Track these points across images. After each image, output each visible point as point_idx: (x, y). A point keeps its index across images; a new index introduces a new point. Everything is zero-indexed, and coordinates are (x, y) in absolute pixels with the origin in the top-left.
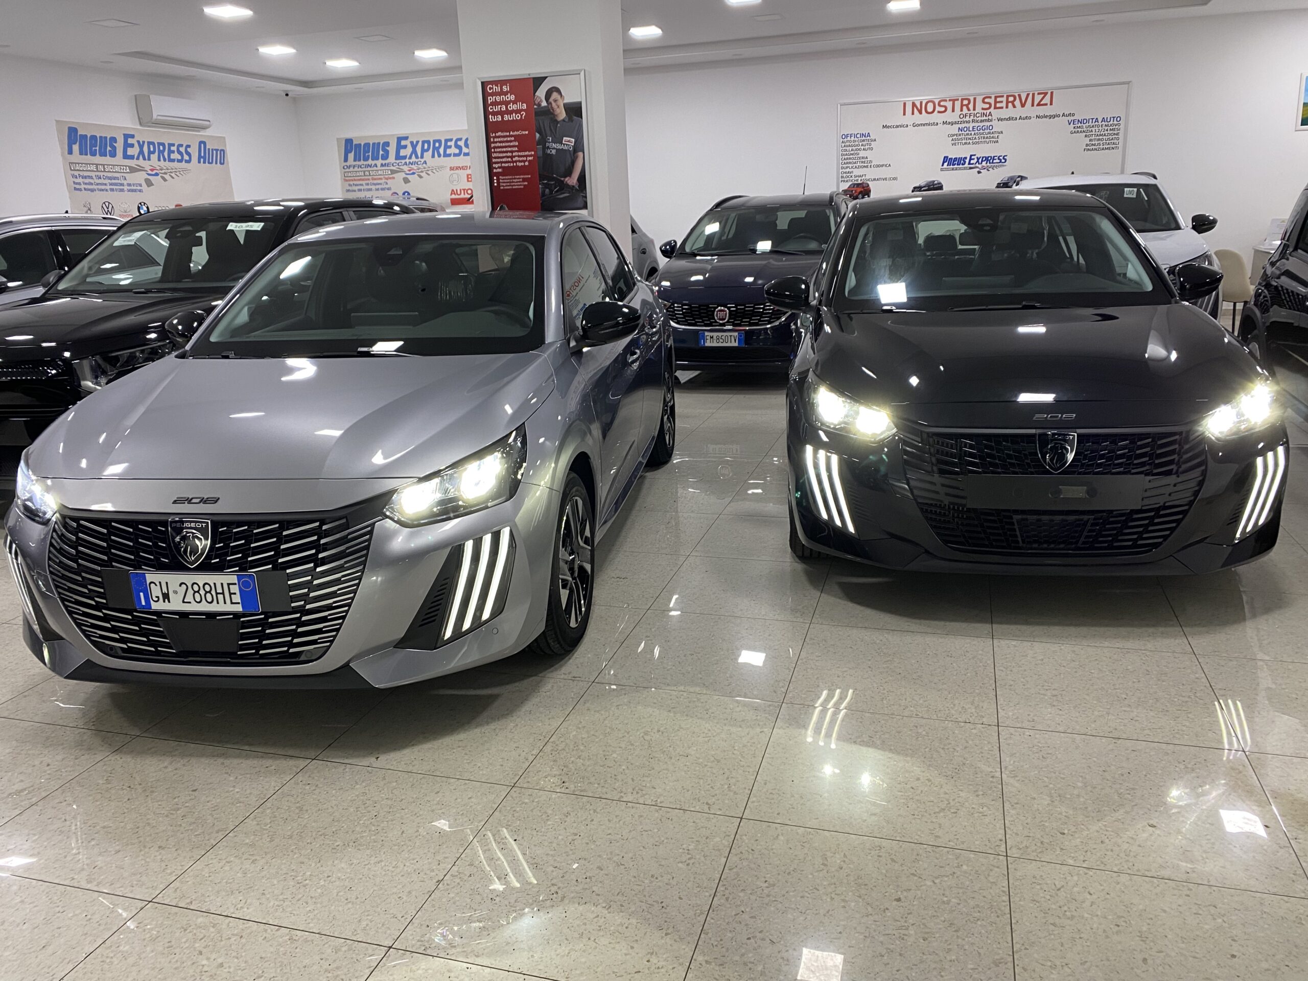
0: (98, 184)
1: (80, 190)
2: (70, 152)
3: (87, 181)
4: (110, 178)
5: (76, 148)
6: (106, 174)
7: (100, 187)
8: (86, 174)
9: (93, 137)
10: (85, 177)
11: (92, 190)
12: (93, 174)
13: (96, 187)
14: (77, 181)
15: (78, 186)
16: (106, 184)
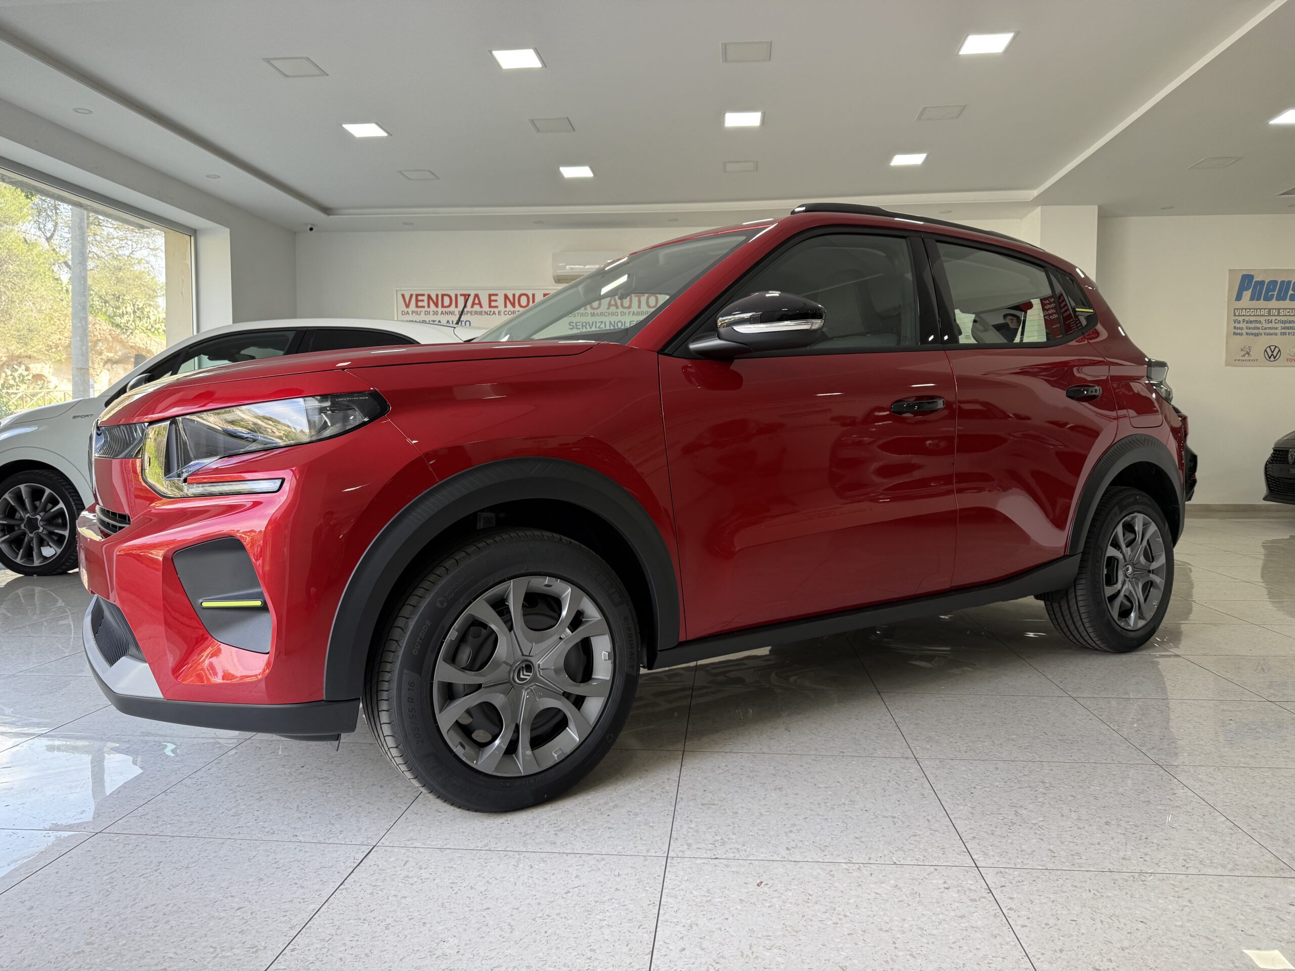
0: (1265, 329)
1: (1241, 334)
2: (1239, 297)
3: (1253, 325)
4: (1282, 322)
5: (1247, 294)
6: (1279, 318)
7: (1267, 331)
8: (1252, 319)
9: (1274, 283)
10: (1251, 322)
11: (1257, 335)
12: (1262, 319)
13: (1261, 331)
14: (1237, 325)
15: (1238, 331)
16: (1276, 328)
